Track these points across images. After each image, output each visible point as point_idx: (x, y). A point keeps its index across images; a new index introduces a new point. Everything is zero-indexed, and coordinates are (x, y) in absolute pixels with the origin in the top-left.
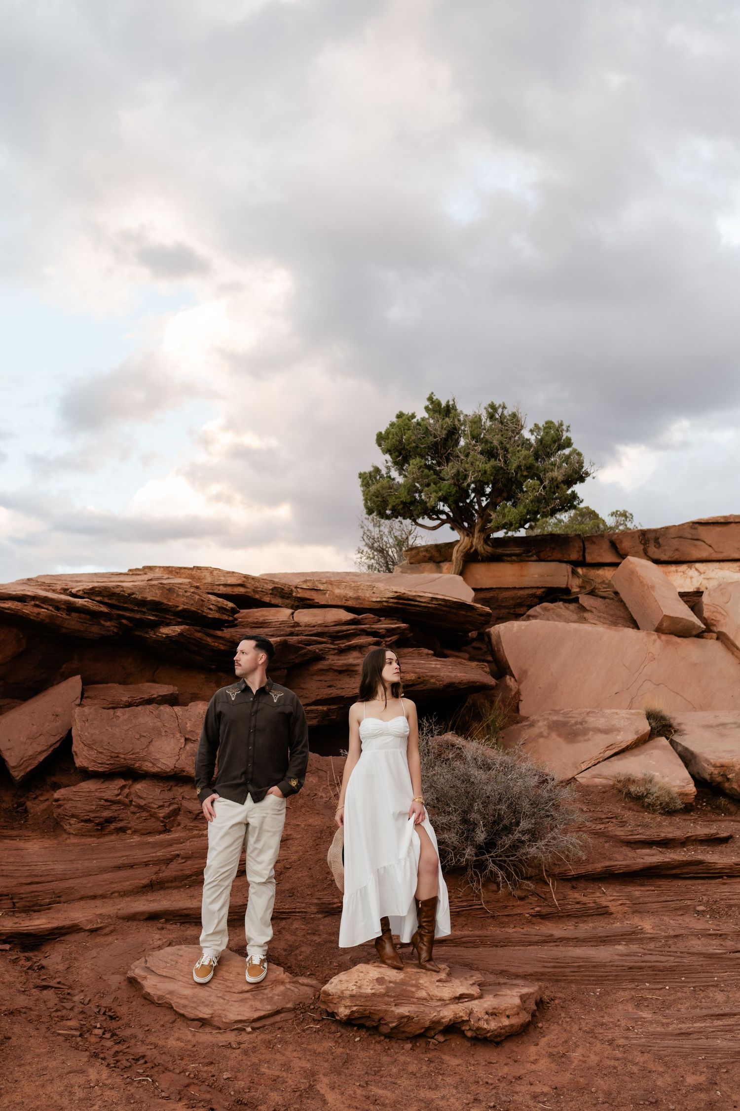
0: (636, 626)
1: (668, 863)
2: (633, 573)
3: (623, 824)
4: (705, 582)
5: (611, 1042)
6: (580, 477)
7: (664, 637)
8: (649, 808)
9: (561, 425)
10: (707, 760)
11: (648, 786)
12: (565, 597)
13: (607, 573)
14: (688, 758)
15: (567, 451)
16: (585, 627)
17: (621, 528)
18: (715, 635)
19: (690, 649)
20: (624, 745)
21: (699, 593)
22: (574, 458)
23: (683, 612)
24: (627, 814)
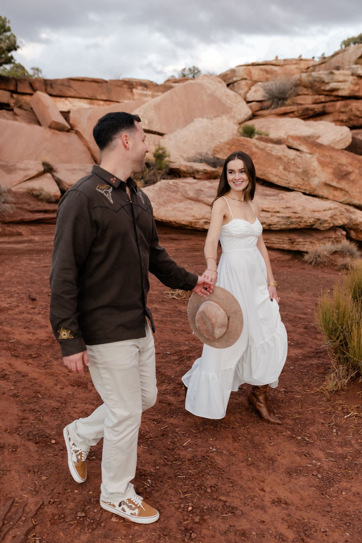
0: (39, 124)
1: (46, 218)
2: (39, 99)
3: (29, 205)
4: (72, 107)
5: (20, 270)
6: (14, 47)
7: (52, 131)
8: (41, 200)
9: (5, 19)
10: (66, 183)
11: (41, 192)
12: (7, 108)
13: (27, 98)
14: (59, 182)
15: (8, 34)
16: (16, 123)
17: (36, 76)
18: (74, 132)
19: (63, 137)
20: (32, 176)
21: (69, 112)
22: (12, 38)
23: (61, 120)
24: (32, 202)
